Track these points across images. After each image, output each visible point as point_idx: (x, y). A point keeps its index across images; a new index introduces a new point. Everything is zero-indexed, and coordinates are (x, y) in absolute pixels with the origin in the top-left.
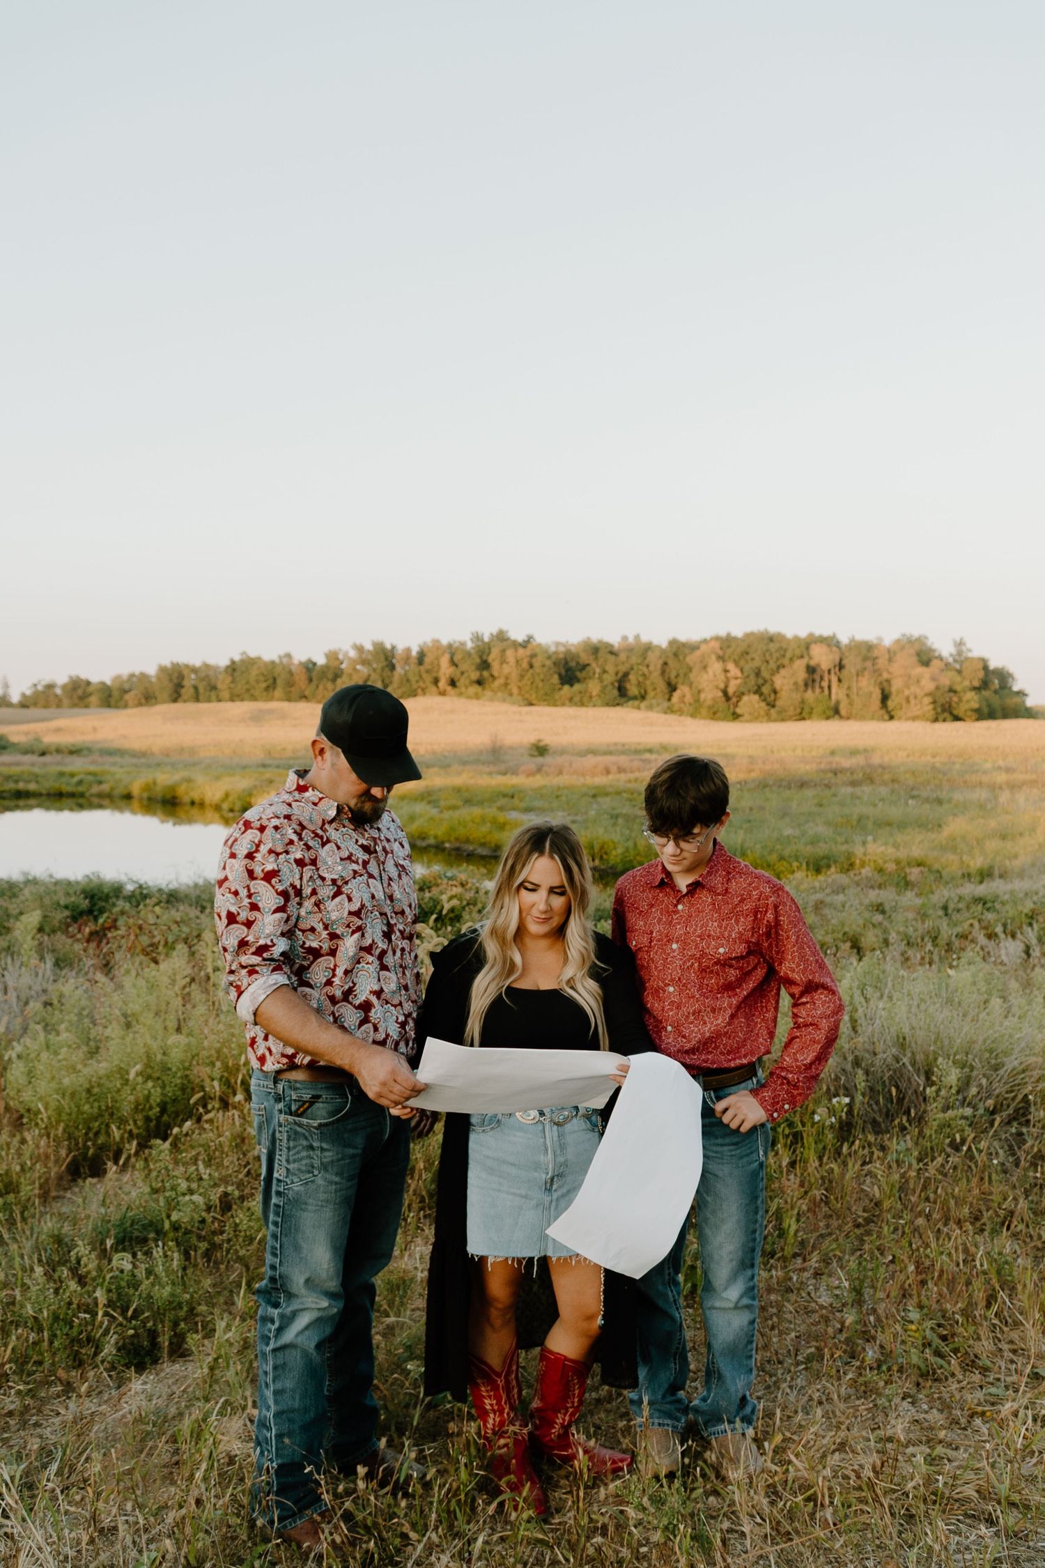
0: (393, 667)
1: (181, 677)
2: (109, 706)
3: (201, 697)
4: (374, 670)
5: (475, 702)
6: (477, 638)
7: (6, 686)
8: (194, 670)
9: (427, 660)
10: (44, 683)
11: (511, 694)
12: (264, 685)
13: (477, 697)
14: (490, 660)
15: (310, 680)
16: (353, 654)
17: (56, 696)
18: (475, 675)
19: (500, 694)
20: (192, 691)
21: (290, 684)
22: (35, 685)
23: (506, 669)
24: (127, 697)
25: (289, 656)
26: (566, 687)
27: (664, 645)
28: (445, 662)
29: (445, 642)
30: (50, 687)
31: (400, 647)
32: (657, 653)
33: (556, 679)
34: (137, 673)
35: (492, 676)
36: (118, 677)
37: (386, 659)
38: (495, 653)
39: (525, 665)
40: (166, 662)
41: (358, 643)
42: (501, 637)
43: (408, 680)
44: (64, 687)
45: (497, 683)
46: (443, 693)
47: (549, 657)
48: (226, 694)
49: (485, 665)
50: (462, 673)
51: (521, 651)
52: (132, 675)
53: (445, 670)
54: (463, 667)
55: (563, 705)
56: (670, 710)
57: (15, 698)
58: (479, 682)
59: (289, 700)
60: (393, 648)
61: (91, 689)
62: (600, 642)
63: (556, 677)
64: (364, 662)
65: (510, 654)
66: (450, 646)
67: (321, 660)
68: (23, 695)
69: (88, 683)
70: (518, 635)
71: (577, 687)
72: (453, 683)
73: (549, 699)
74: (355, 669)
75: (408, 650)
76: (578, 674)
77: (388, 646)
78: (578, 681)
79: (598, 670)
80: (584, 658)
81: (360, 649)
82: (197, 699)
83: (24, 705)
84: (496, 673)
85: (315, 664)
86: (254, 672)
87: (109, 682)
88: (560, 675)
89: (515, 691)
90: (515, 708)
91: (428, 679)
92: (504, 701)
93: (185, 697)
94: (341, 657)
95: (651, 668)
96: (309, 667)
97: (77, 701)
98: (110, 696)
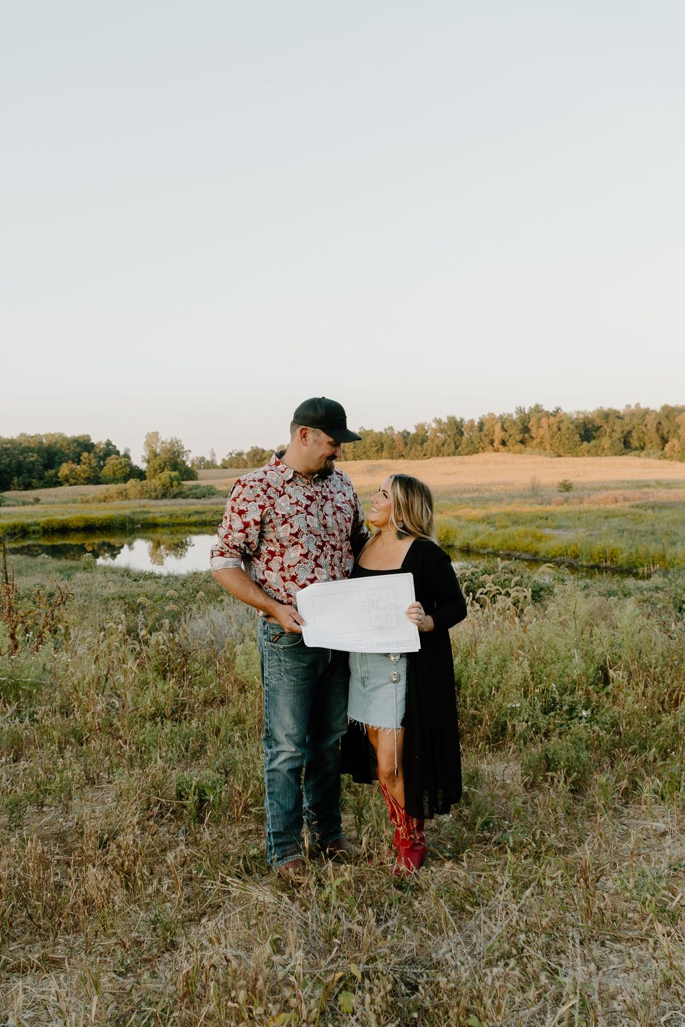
0: (462, 434)
4: (449, 436)
5: (519, 455)
6: (520, 410)
7: (213, 455)
9: (485, 428)
10: (236, 452)
11: (545, 450)
12: (376, 449)
13: (521, 452)
14: (529, 426)
15: (406, 444)
16: (434, 425)
17: (244, 460)
18: (519, 437)
19: (537, 449)
21: (392, 447)
22: (231, 454)
23: (541, 432)
25: (391, 428)
26: (585, 443)
27: (658, 410)
28: (498, 428)
29: (497, 415)
30: (240, 454)
31: (467, 419)
32: (653, 416)
33: (577, 438)
35: (531, 437)
37: (457, 428)
38: (533, 421)
39: (555, 428)
41: (438, 418)
42: (537, 409)
43: (472, 442)
44: (248, 454)
45: (535, 442)
46: (497, 451)
47: (572, 423)
48: (351, 456)
49: (526, 430)
50: (510, 436)
51: (552, 419)
53: (498, 434)
54: (511, 431)
55: (583, 456)
56: (664, 457)
57: (219, 463)
58: (522, 442)
59: (392, 458)
60: (462, 420)
61: (265, 454)
62: (610, 410)
63: (578, 435)
64: (442, 431)
65: (544, 421)
66: (501, 417)
67: (413, 431)
68: (224, 460)
69: (263, 451)
70: (549, 408)
71: (593, 442)
72: (504, 443)
73: (573, 452)
74: (436, 436)
75: (472, 421)
76: (594, 433)
77: (459, 420)
78: (594, 438)
79: (608, 430)
80: (598, 422)
81: (439, 422)
83: (224, 467)
84: (534, 435)
85: (409, 433)
86: (369, 440)
88: (580, 434)
89: (548, 447)
90: (548, 459)
91: (486, 441)
92: (540, 454)
94: (426, 428)
95: (649, 427)
96: (405, 435)
97: (256, 463)
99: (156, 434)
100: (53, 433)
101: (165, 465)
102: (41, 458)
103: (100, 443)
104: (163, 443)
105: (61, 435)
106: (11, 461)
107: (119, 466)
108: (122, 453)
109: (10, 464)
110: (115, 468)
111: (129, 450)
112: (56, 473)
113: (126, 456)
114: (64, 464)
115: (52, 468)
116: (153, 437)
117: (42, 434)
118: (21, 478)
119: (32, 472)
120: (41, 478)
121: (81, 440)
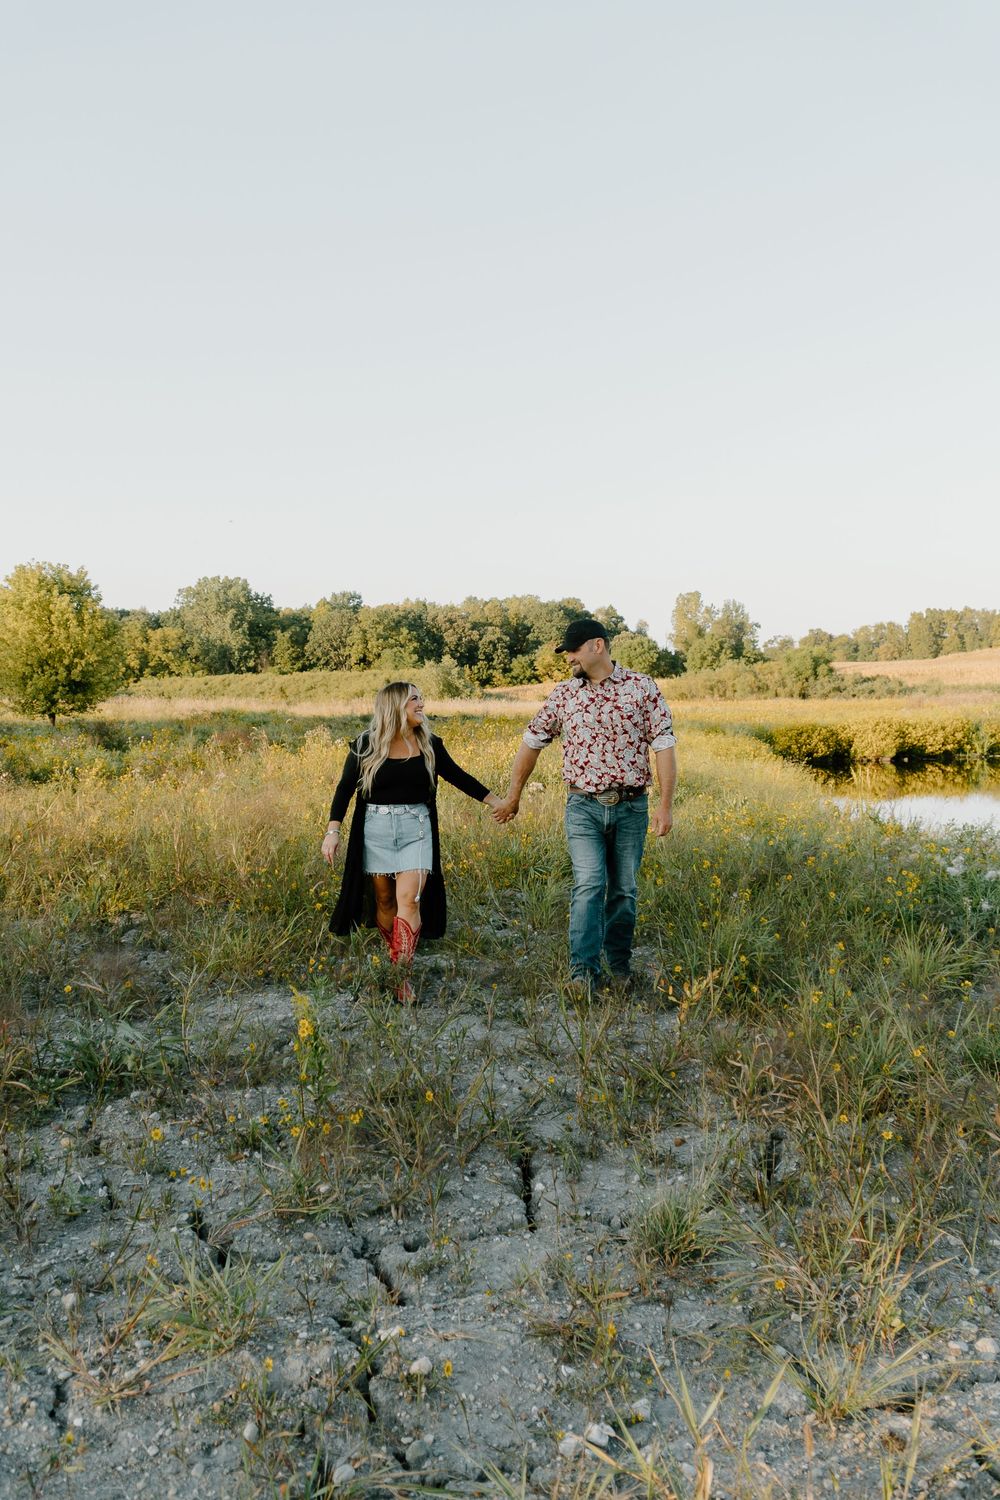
1: (942, 624)
2: (855, 660)
3: (967, 645)
8: (958, 617)
20: (957, 640)
24: (876, 649)
34: (885, 622)
36: (865, 629)
40: (922, 610)
52: (880, 627)
61: (832, 645)
69: (831, 637)
82: (963, 648)
87: (852, 636)
93: (946, 648)
98: (856, 650)
99: (697, 595)
100: (519, 596)
101: (722, 648)
102: (506, 634)
103: (599, 611)
104: (708, 611)
105: (532, 601)
106: (460, 639)
107: (639, 650)
108: (633, 628)
109: (458, 645)
110: (633, 653)
111: (646, 624)
112: (532, 663)
113: (641, 632)
114: (545, 647)
115: (524, 653)
116: (688, 603)
117: (500, 599)
118: (475, 668)
119: (493, 659)
120: (506, 671)
121: (571, 607)
